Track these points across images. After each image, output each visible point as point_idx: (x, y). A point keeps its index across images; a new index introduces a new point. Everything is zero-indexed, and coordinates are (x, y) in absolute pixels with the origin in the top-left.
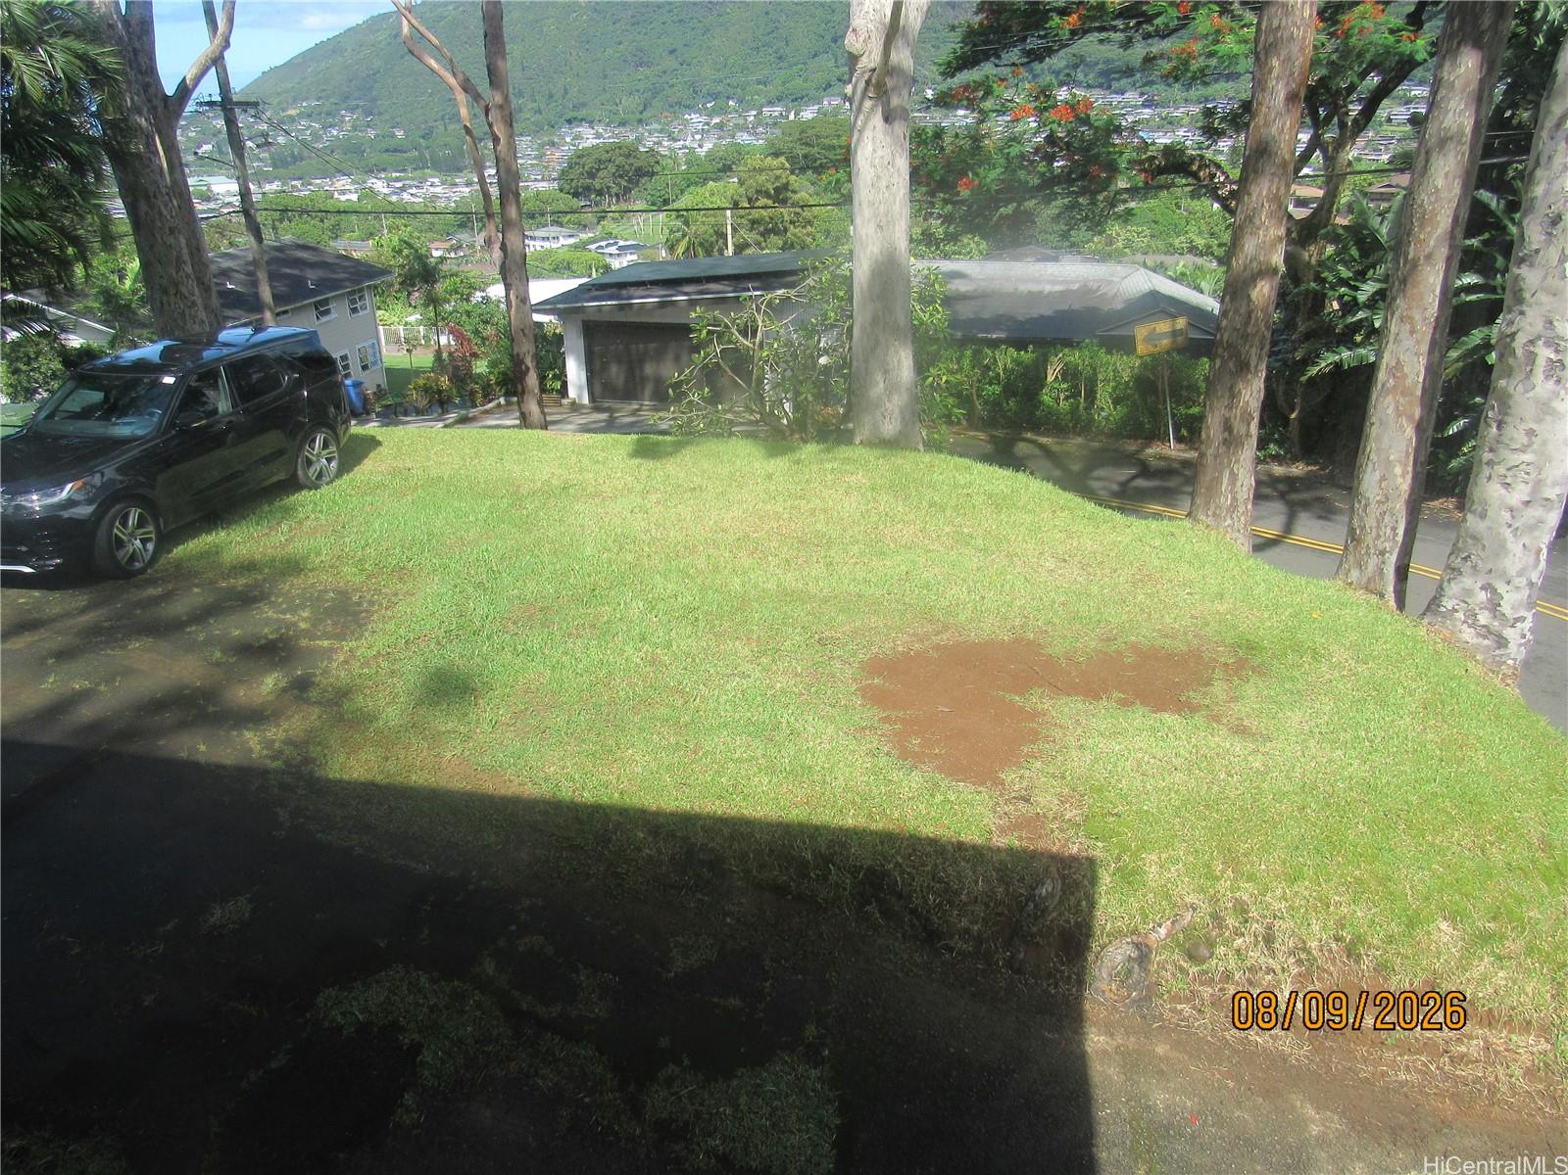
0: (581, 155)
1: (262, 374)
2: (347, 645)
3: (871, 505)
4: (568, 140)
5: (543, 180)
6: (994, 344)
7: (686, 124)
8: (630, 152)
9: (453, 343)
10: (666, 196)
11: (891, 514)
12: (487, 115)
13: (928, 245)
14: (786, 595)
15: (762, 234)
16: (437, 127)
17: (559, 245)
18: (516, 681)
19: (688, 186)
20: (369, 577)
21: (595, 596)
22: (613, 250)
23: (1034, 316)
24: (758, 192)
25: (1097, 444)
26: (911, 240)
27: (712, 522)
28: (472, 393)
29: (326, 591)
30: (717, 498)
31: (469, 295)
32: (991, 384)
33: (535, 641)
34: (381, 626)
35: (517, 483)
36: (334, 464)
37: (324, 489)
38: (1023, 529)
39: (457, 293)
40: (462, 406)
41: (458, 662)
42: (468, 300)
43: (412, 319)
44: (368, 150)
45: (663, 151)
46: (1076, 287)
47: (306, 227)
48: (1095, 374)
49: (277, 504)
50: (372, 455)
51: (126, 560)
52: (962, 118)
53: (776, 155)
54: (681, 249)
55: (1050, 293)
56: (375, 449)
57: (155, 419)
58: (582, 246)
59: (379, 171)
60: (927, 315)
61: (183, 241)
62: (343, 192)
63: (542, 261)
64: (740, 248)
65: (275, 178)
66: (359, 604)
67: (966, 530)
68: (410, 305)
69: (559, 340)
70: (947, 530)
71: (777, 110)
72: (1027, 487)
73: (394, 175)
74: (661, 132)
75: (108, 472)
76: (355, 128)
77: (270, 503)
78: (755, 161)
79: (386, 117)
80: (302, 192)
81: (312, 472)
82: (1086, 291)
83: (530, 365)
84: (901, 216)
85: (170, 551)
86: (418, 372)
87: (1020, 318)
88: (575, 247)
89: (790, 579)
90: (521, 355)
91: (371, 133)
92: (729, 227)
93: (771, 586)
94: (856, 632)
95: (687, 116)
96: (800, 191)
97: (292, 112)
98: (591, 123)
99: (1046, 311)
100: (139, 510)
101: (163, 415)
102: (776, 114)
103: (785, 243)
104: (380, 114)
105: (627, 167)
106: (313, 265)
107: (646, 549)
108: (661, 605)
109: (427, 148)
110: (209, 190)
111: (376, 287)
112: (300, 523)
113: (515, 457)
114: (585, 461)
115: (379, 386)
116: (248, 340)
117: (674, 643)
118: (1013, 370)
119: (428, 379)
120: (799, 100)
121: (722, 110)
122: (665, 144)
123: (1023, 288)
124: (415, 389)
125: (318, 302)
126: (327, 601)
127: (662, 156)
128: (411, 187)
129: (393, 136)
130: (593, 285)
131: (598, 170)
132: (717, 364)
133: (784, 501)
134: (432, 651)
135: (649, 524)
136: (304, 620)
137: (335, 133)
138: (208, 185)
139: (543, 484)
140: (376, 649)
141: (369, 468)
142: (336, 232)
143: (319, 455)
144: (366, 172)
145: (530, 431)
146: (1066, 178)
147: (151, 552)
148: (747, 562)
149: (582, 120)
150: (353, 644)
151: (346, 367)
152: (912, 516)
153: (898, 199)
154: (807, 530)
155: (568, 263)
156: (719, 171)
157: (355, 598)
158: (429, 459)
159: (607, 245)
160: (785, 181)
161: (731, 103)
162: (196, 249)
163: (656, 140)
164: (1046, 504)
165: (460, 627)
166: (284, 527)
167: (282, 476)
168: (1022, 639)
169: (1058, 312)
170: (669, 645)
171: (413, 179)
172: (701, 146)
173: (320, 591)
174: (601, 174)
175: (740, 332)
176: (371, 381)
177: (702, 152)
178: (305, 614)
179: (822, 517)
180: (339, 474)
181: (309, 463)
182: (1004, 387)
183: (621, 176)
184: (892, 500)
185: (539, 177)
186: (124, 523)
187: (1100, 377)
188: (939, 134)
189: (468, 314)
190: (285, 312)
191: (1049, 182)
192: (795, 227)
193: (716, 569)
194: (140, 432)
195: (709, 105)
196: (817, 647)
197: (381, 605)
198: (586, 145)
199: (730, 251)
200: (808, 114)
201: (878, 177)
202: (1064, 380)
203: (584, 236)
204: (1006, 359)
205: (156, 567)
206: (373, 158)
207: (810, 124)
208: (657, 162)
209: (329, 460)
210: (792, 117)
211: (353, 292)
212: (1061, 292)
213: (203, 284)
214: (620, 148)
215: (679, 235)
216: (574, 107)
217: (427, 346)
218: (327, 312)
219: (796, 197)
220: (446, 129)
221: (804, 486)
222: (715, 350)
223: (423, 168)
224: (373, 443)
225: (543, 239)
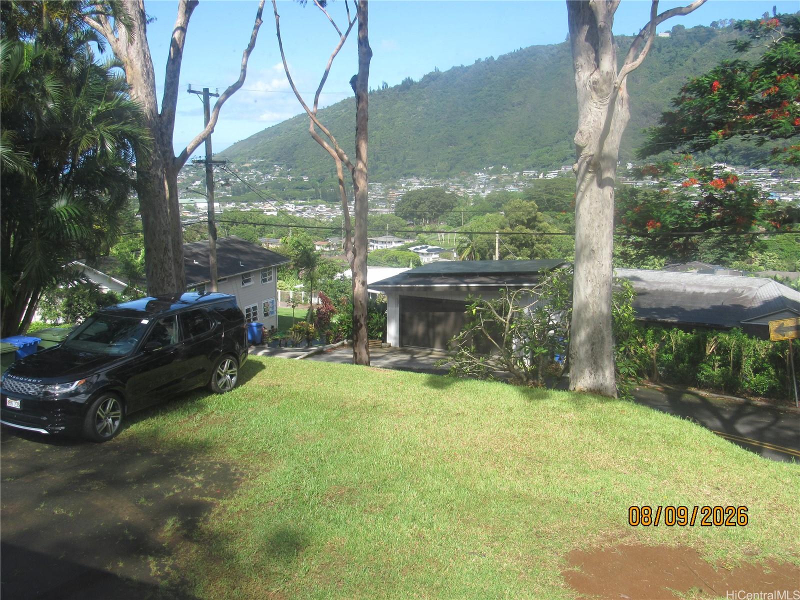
0: (410, 195)
1: (202, 320)
2: (223, 502)
3: (579, 435)
4: (403, 185)
5: (386, 208)
6: (669, 326)
7: (475, 178)
8: (439, 194)
9: (320, 303)
10: (460, 221)
11: (592, 443)
12: (353, 174)
13: (625, 261)
14: (516, 497)
15: (518, 247)
16: (328, 176)
17: (392, 246)
18: (326, 540)
19: (474, 215)
20: (243, 456)
21: (385, 485)
22: (424, 251)
23: (698, 309)
24: (516, 221)
25: (742, 400)
26: (614, 255)
27: (468, 439)
28: (328, 335)
29: (215, 463)
30: (473, 422)
31: (334, 274)
32: (666, 353)
33: (342, 512)
34: (245, 491)
35: (345, 400)
36: (234, 379)
37: (226, 395)
38: (687, 462)
39: (325, 273)
40: (321, 343)
41: (290, 523)
42: (332, 278)
43: (298, 287)
44: (287, 187)
45: (460, 194)
46: (726, 291)
47: (245, 229)
48: (740, 351)
49: (196, 402)
50: (259, 374)
51: (100, 431)
52: (649, 182)
53: (530, 199)
54: (466, 252)
55: (708, 294)
56: (260, 371)
57: (133, 345)
58: (405, 248)
59: (292, 199)
60: (621, 310)
61: (170, 238)
62: (269, 211)
63: (381, 256)
64: (503, 255)
65: (233, 201)
66: (234, 474)
67: (645, 460)
68: (299, 278)
69: (384, 306)
70: (632, 458)
71: (532, 173)
72: (691, 431)
73: (299, 202)
74: (459, 183)
75: (101, 376)
76: (281, 175)
77: (192, 401)
78: (516, 203)
79: (300, 169)
80: (246, 208)
81: (220, 383)
82: (733, 294)
83: (363, 323)
84: (607, 245)
85: (128, 427)
86: (297, 320)
87: (688, 309)
88: (401, 249)
89: (519, 485)
90: (358, 317)
91: (290, 178)
92: (497, 241)
93: (505, 489)
94: (563, 530)
95: (476, 174)
96: (544, 221)
97: (247, 165)
98: (418, 177)
99: (706, 306)
100: (114, 400)
101: (138, 343)
102: (531, 174)
103: (532, 253)
104: (296, 167)
105: (437, 203)
106: (245, 253)
107: (423, 454)
108: (428, 496)
109: (320, 187)
110: (195, 206)
111: (280, 267)
112: (208, 415)
113: (346, 383)
114: (390, 389)
115: (273, 327)
116: (197, 300)
117: (435, 524)
118: (681, 346)
119: (302, 325)
120: (546, 167)
121: (497, 171)
122: (462, 190)
123: (689, 290)
124: (293, 330)
125: (244, 274)
126: (215, 470)
127: (459, 197)
128: (308, 209)
129: (302, 180)
130: (408, 274)
131: (419, 204)
132: (481, 330)
133: (519, 428)
134: (274, 513)
135: (427, 436)
136: (199, 481)
137: (269, 177)
138: (195, 203)
139: (361, 402)
140: (239, 507)
141: (256, 383)
142: (262, 234)
143: (226, 373)
144: (284, 199)
145: (357, 366)
146: (720, 222)
147: (116, 427)
148: (490, 470)
149: (413, 174)
150: (226, 502)
151: (255, 314)
152: (607, 446)
153: (605, 235)
154: (533, 450)
155: (396, 258)
156: (494, 207)
157: (232, 470)
158: (292, 379)
159: (421, 248)
160: (534, 215)
161: (504, 167)
162: (177, 243)
163: (456, 187)
164: (704, 445)
165: (295, 498)
166: (198, 417)
167: (202, 384)
168: (686, 547)
169: (714, 307)
170: (430, 526)
171: (310, 204)
172: (483, 192)
173: (212, 463)
174: (421, 206)
175: (497, 312)
176: (268, 323)
177: (484, 195)
178: (200, 478)
179: (544, 441)
180: (236, 386)
181: (219, 377)
182: (675, 356)
183: (433, 208)
184: (594, 433)
185: (384, 206)
186: (104, 408)
187: (744, 353)
188: (634, 192)
189: (331, 286)
190: (225, 279)
191: (707, 225)
192: (539, 243)
193: (468, 473)
194: (123, 352)
195: (490, 168)
196: (535, 538)
197: (248, 476)
198: (413, 189)
199: (496, 257)
200: (551, 175)
201: (593, 220)
202: (718, 354)
203: (407, 242)
204: (678, 337)
205: (118, 437)
206: (289, 192)
207: (553, 181)
208: (456, 201)
209: (232, 376)
210: (541, 177)
211: (265, 270)
212: (716, 294)
213: (178, 262)
214: (434, 191)
215: (466, 245)
216: (409, 167)
217: (305, 304)
218: (248, 281)
219: (541, 225)
220: (332, 177)
221: (533, 418)
222: (480, 322)
223: (317, 199)
224: (259, 366)
225: (383, 242)
